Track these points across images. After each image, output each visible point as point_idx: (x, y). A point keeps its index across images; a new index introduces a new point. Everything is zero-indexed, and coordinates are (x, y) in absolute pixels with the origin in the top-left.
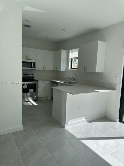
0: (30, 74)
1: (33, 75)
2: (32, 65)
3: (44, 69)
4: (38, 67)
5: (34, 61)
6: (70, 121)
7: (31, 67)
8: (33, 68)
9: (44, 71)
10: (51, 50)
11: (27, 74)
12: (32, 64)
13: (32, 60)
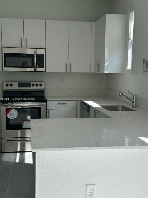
0: (35, 83)
1: (41, 85)
2: (35, 62)
3: (68, 71)
4: (50, 66)
5: (40, 52)
7: (33, 66)
8: (39, 70)
9: (68, 75)
10: (86, 21)
11: (28, 85)
12: (35, 58)
13: (35, 50)
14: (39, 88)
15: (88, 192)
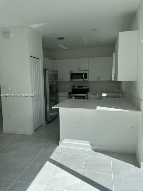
0: (84, 86)
1: (87, 87)
2: (83, 77)
3: (99, 80)
4: (91, 78)
5: (86, 72)
6: (65, 139)
7: (82, 79)
8: (85, 80)
11: (82, 87)
12: (83, 75)
13: (84, 71)
14: (86, 88)
15: (79, 126)
